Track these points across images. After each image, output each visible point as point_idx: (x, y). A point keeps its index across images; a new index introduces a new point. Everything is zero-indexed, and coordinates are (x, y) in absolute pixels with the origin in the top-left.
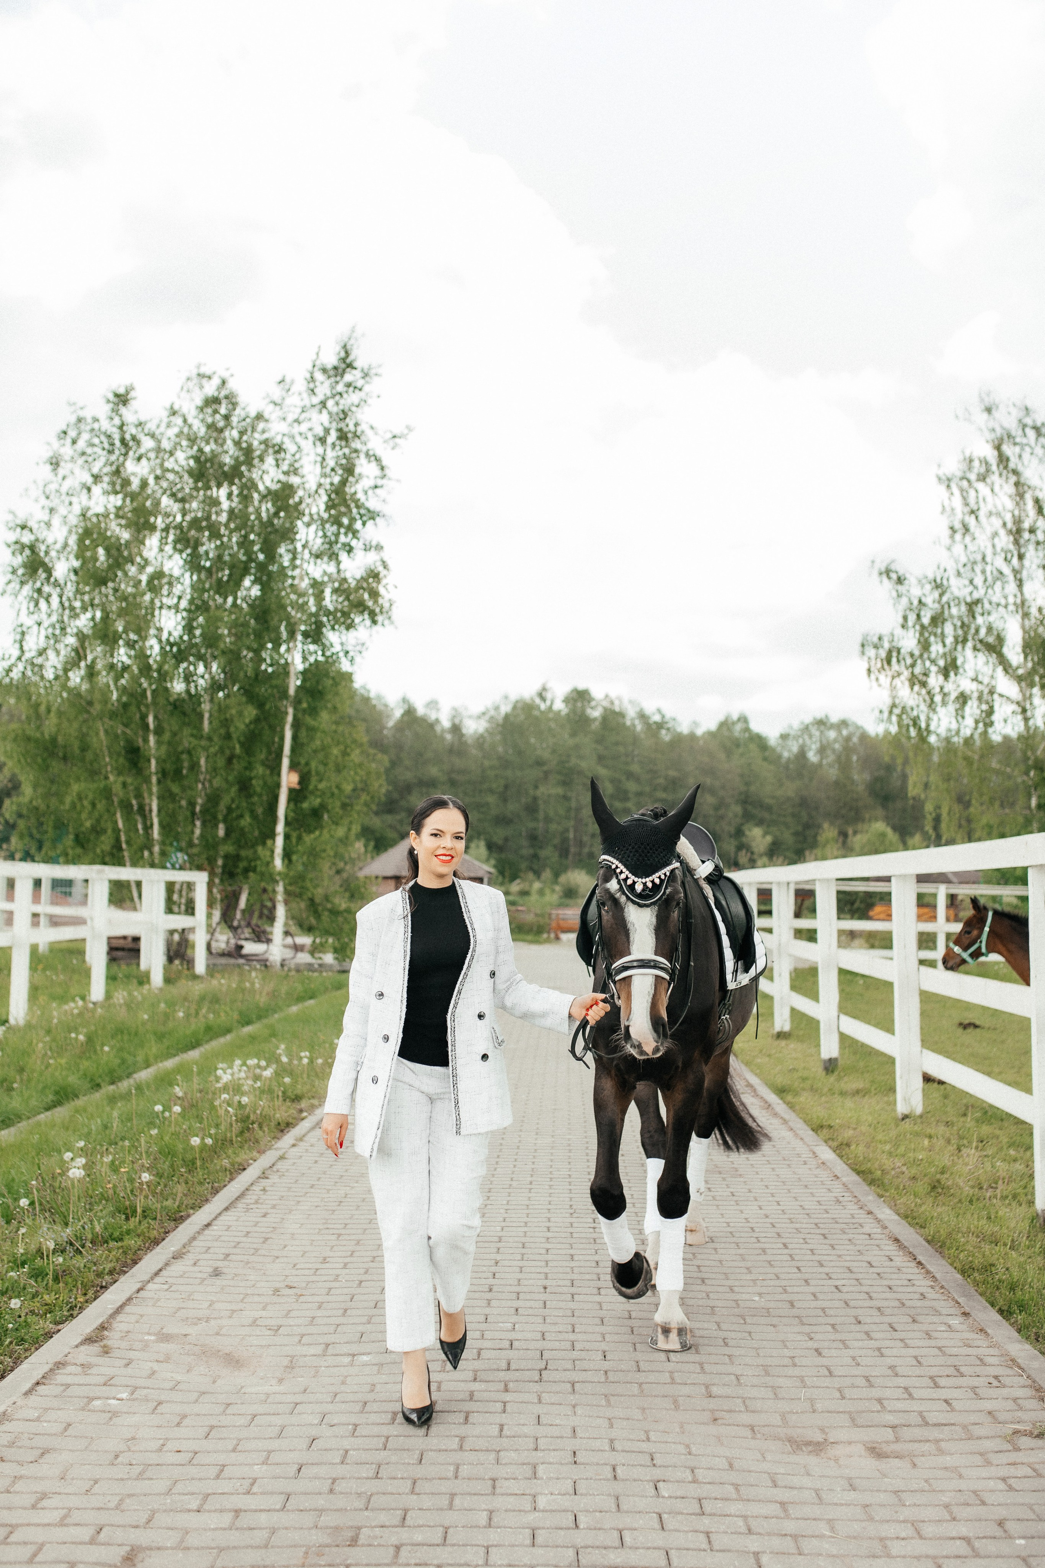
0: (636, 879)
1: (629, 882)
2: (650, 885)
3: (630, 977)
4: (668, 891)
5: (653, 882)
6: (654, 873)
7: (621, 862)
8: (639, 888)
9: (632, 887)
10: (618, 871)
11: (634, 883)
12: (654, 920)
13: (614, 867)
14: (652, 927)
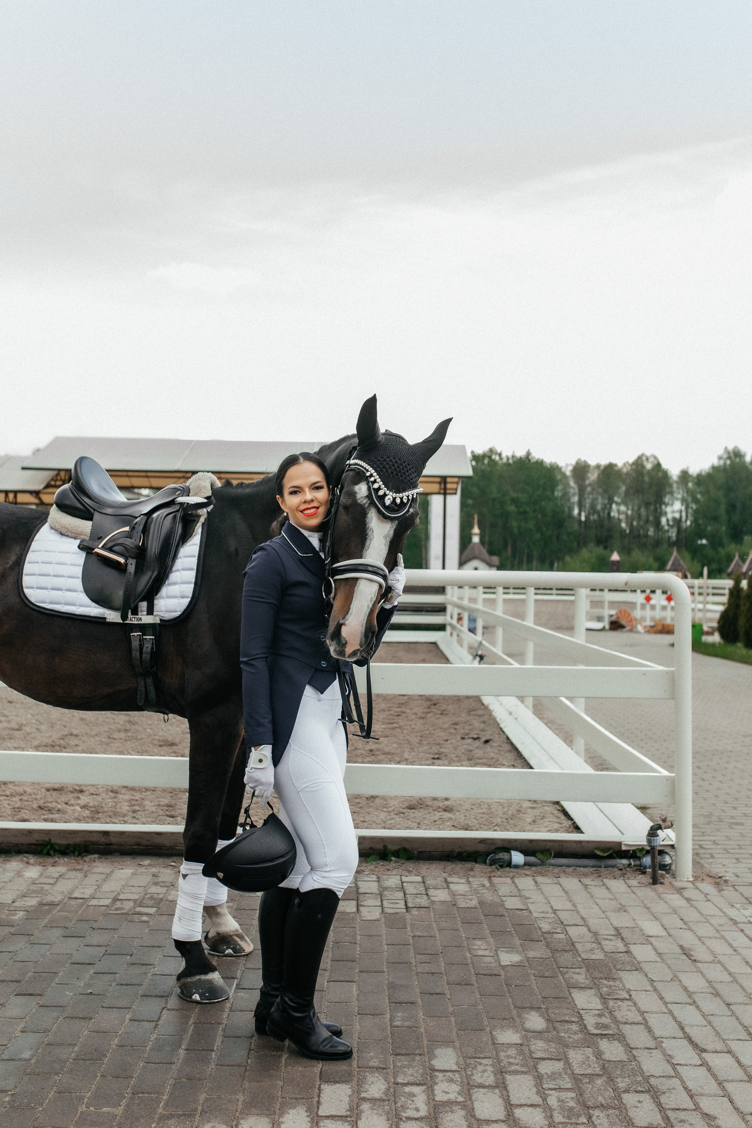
0: (388, 492)
1: (381, 493)
2: (398, 501)
3: (357, 579)
4: (411, 510)
5: (401, 499)
6: (404, 491)
7: (376, 471)
8: (388, 502)
9: (382, 498)
10: (372, 479)
11: (385, 495)
12: (392, 533)
13: (368, 474)
14: (389, 539)
